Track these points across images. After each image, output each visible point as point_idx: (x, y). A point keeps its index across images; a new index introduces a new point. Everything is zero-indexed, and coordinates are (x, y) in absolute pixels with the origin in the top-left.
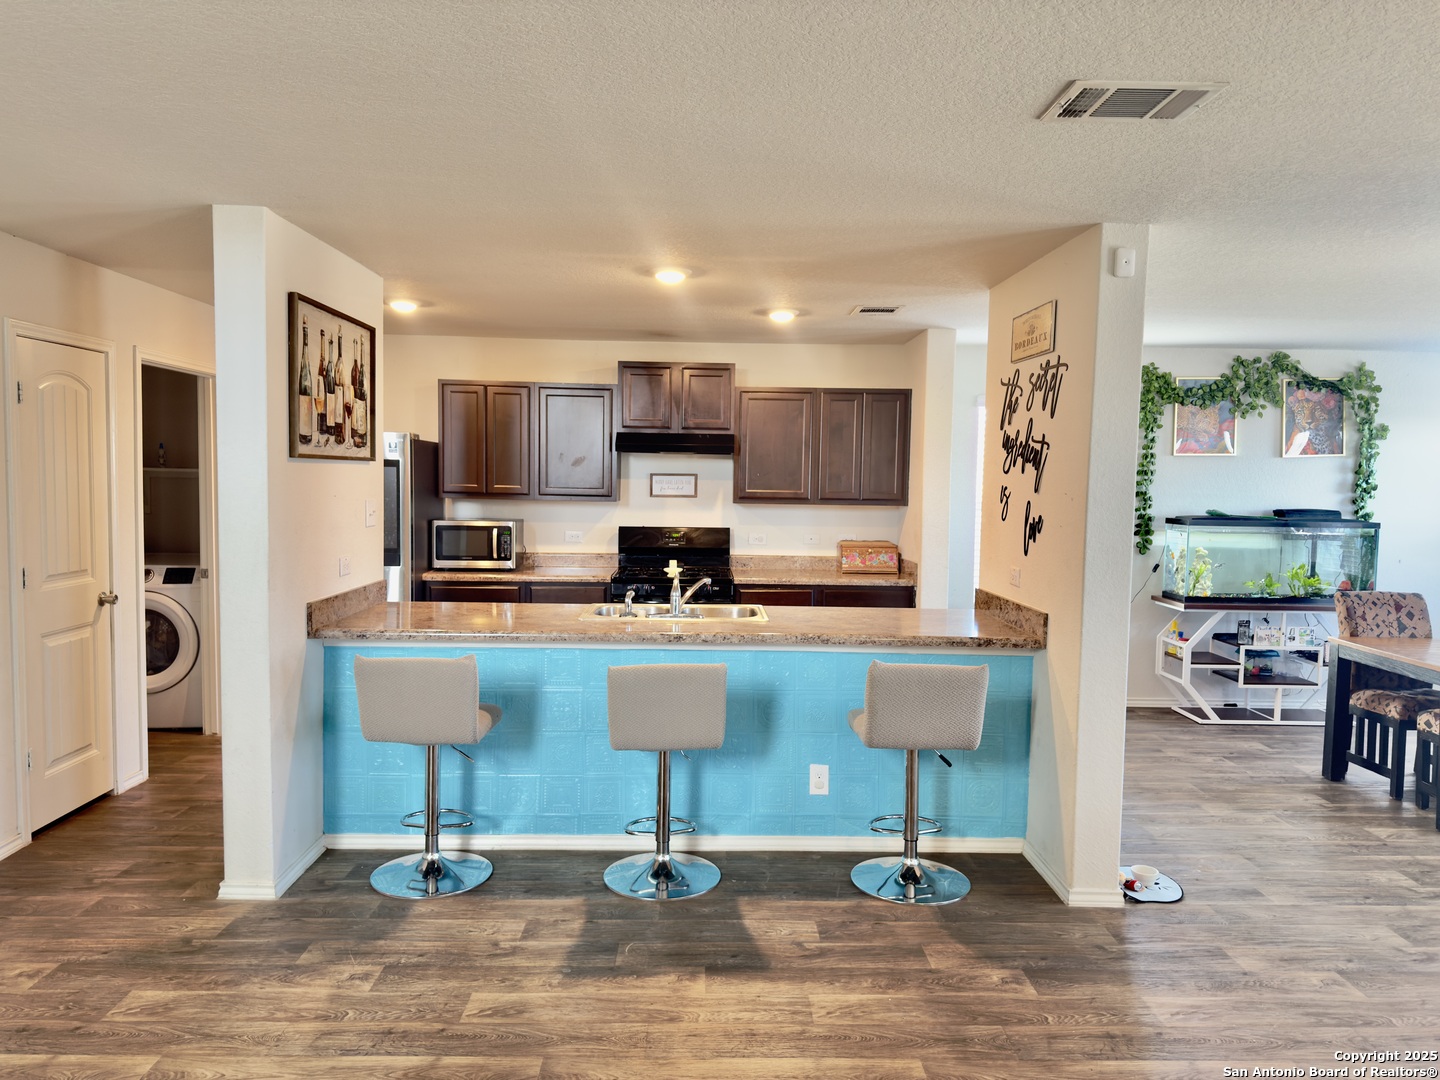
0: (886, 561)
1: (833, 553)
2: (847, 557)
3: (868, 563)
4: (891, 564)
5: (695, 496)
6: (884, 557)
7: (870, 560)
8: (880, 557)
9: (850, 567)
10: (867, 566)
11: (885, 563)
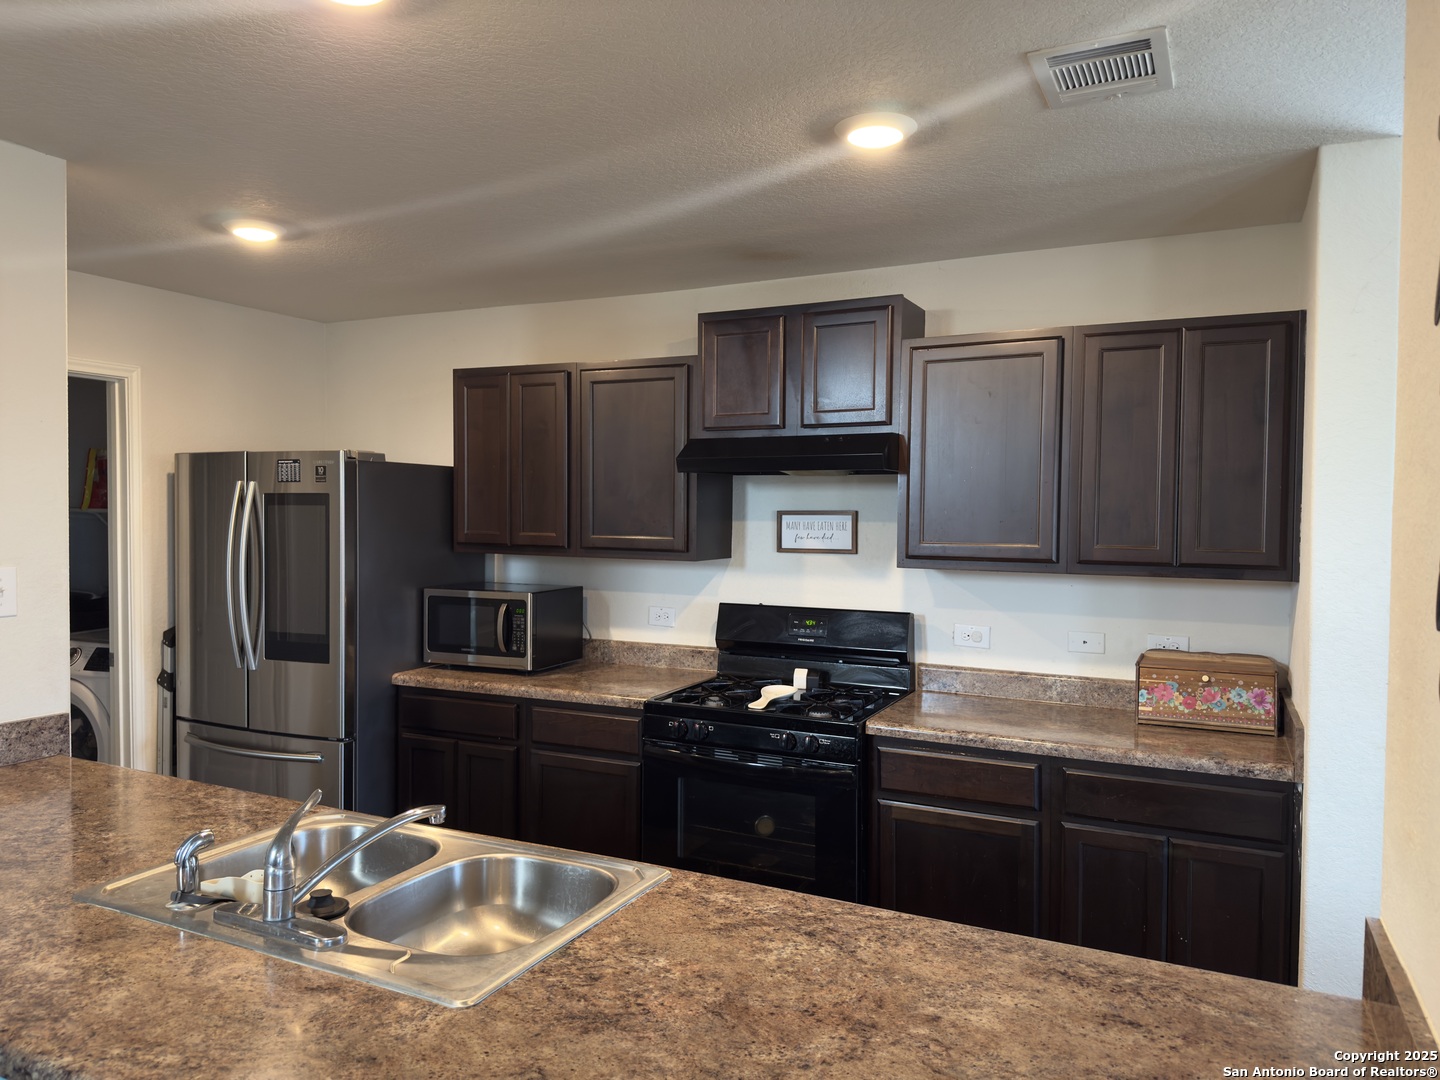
0: (1250, 703)
1: (1128, 674)
2: (1150, 690)
3: (1200, 706)
4: (1260, 711)
5: (855, 550)
6: (1240, 696)
7: (1206, 700)
8: (1233, 695)
9: (1156, 711)
10: (1199, 713)
11: (1244, 708)
